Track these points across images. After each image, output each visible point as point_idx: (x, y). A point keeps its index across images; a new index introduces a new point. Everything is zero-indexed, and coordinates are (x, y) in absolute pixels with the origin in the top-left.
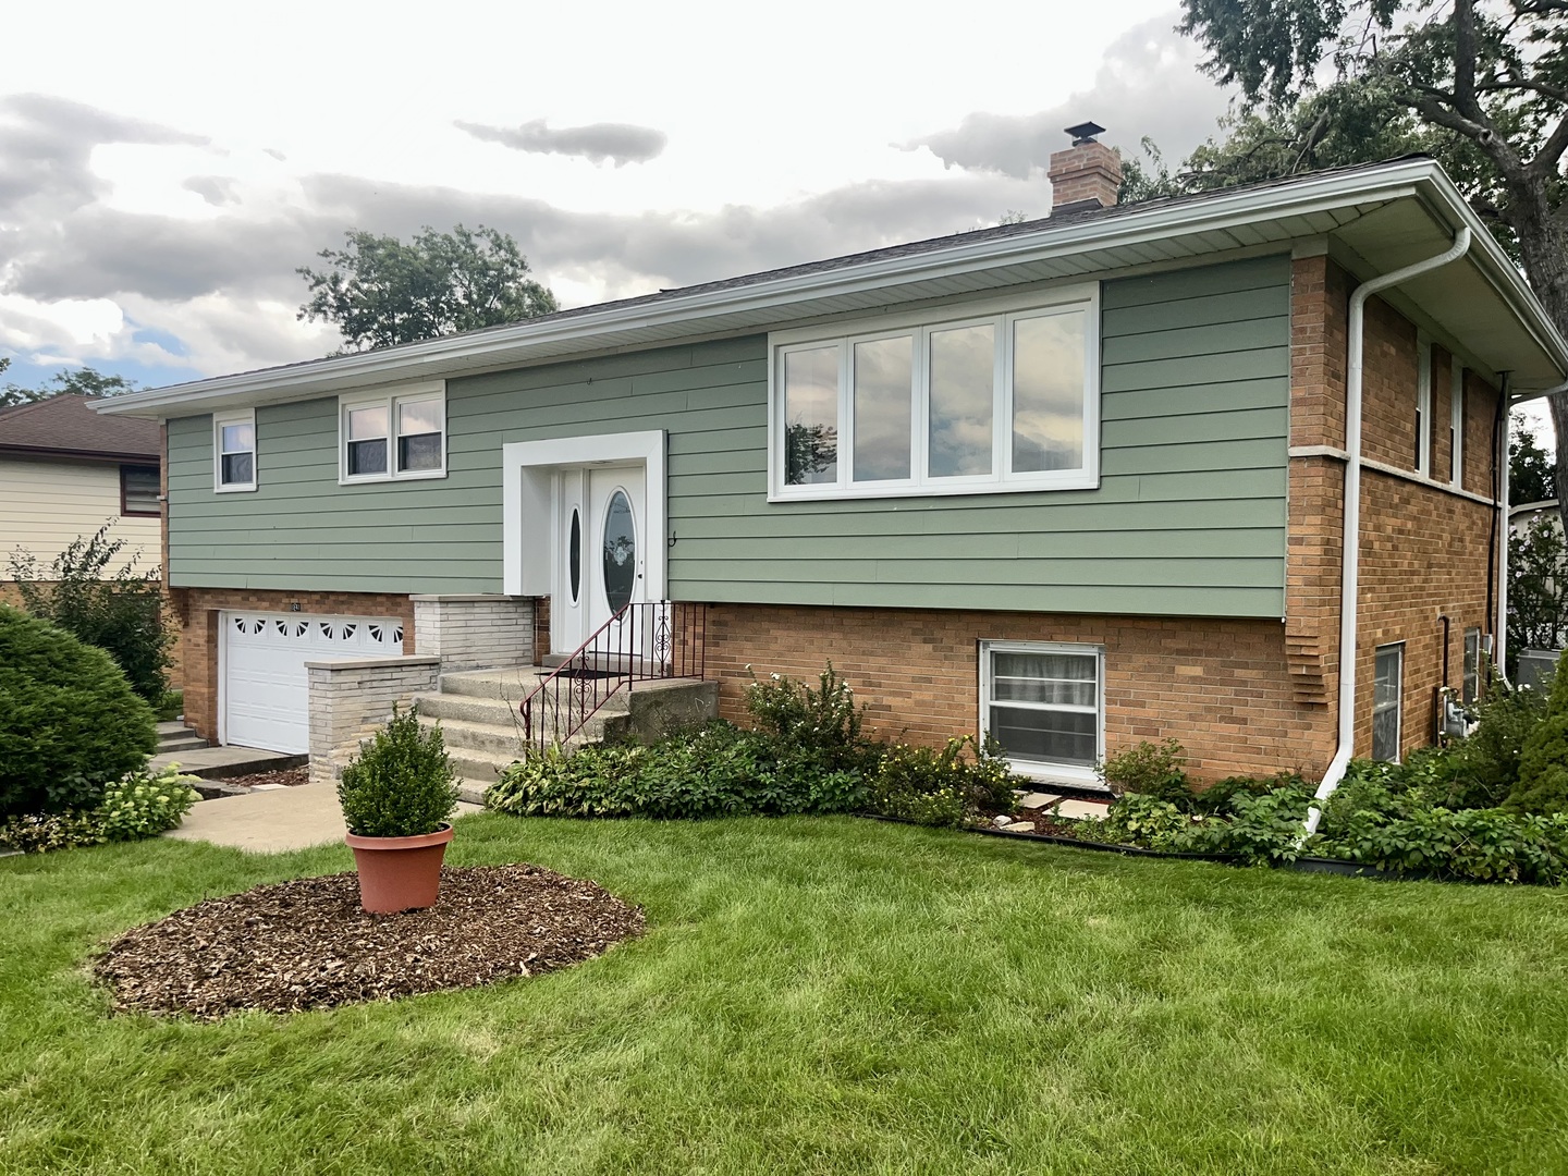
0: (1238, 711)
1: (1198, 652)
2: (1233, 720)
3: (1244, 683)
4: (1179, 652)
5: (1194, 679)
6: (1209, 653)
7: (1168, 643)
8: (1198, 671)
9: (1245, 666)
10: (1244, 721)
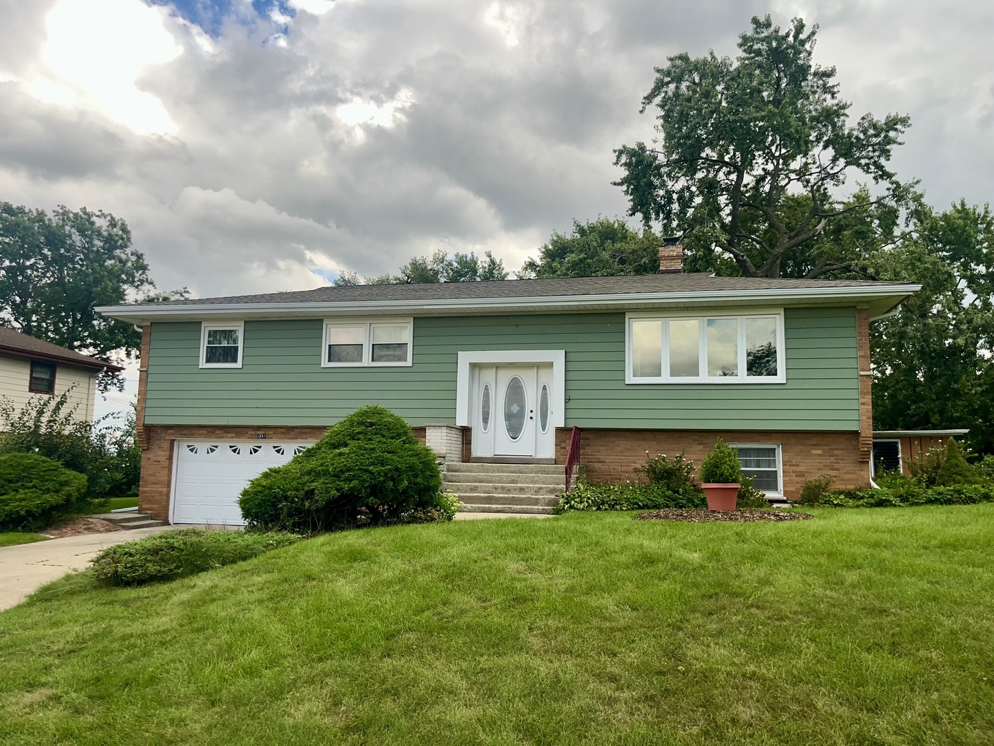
0: (836, 466)
1: (820, 445)
2: (834, 469)
3: (838, 455)
4: (812, 445)
5: (818, 455)
6: (824, 445)
7: (808, 442)
8: (820, 452)
9: (838, 449)
10: (839, 470)
